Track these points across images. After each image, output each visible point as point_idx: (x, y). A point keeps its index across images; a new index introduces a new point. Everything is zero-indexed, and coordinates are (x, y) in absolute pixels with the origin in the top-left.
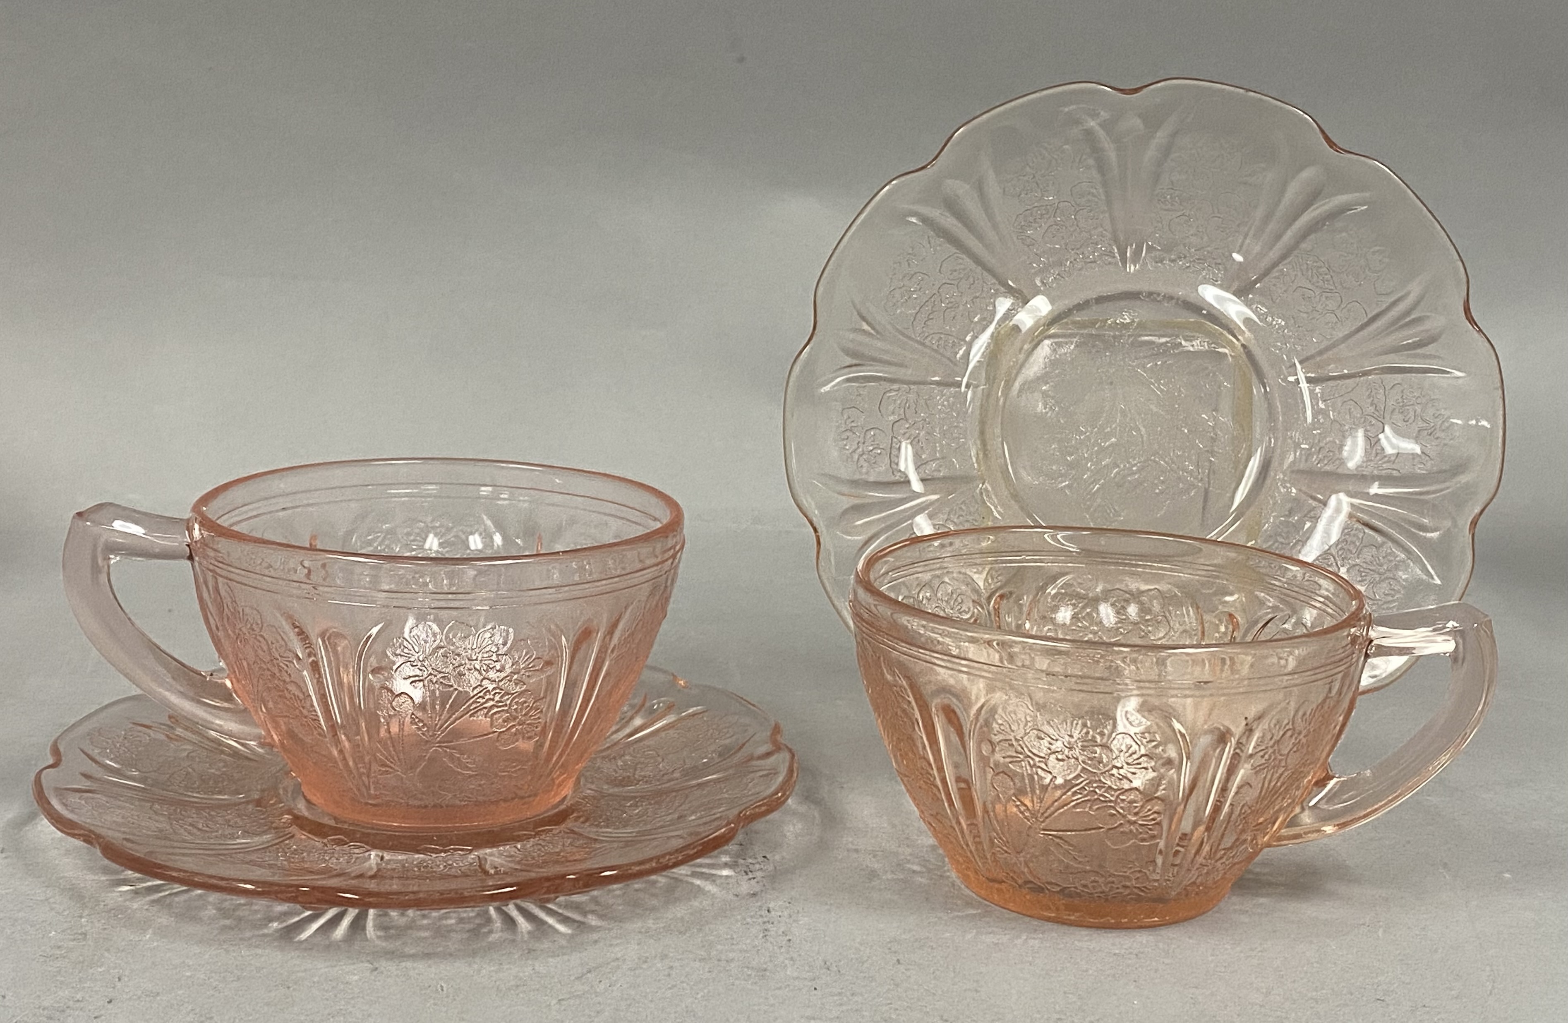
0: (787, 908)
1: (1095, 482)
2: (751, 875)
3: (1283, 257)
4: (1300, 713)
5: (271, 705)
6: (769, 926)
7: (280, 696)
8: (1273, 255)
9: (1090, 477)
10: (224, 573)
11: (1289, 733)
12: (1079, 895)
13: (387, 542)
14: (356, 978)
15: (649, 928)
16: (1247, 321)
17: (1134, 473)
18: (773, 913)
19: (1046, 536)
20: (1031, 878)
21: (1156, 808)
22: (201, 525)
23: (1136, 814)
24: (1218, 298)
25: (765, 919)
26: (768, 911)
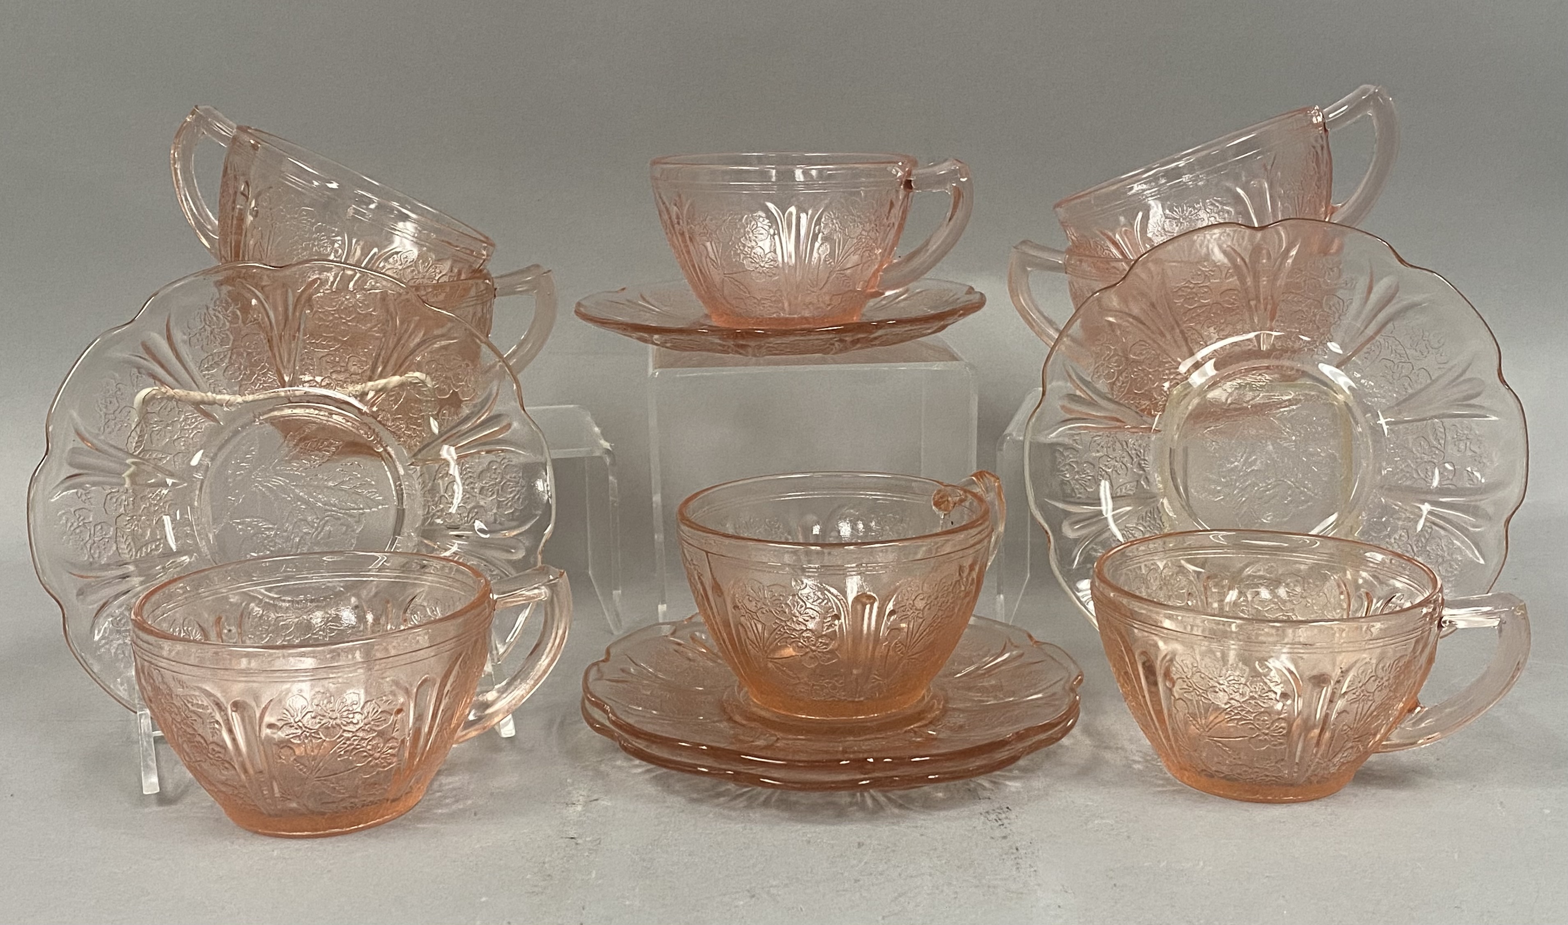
0: (1029, 846)
1: (1242, 496)
2: (1000, 823)
3: (1378, 332)
4: (1381, 666)
6: (1019, 861)
8: (1370, 331)
9: (1238, 493)
11: (1373, 678)
12: (1236, 780)
14: (742, 903)
16: (1350, 388)
17: (1269, 490)
18: (1020, 851)
19: (1211, 537)
20: (1204, 768)
21: (1283, 725)
23: (1269, 728)
24: (1334, 374)
25: (1016, 856)
26: (1017, 849)
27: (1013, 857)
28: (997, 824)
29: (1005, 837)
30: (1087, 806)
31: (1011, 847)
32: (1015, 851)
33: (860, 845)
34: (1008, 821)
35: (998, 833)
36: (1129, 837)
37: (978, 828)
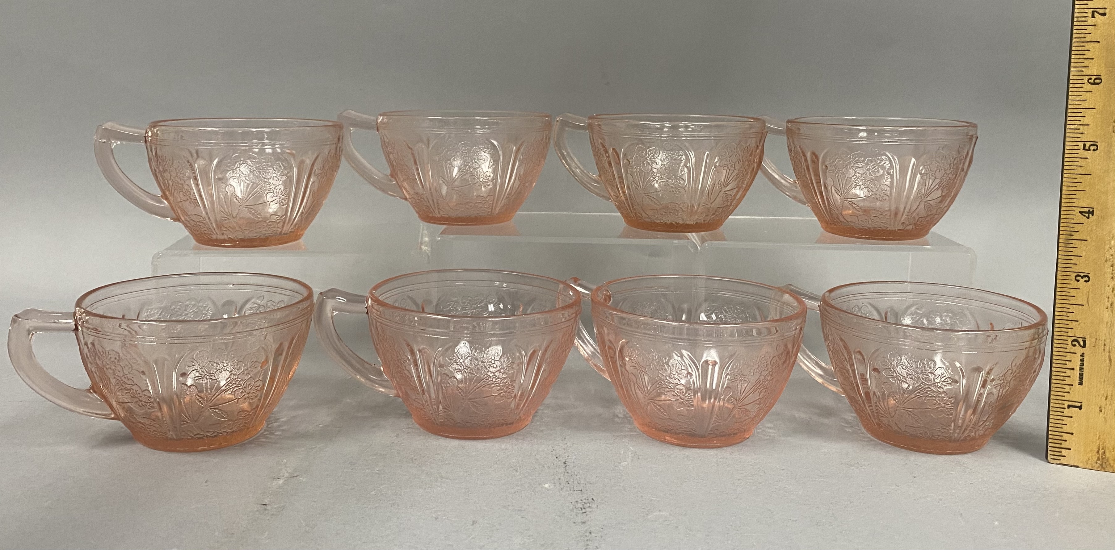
0: (600, 531)
2: (584, 511)
5: (398, 379)
6: (589, 543)
7: (401, 376)
10: (379, 320)
13: (455, 306)
15: (525, 541)
18: (593, 534)
22: (372, 299)
25: (588, 538)
26: (590, 533)
27: (586, 539)
28: (581, 512)
29: (584, 523)
30: (651, 500)
31: (586, 531)
32: (587, 534)
33: (474, 523)
34: (591, 510)
35: (579, 519)
36: (677, 527)
37: (566, 514)
